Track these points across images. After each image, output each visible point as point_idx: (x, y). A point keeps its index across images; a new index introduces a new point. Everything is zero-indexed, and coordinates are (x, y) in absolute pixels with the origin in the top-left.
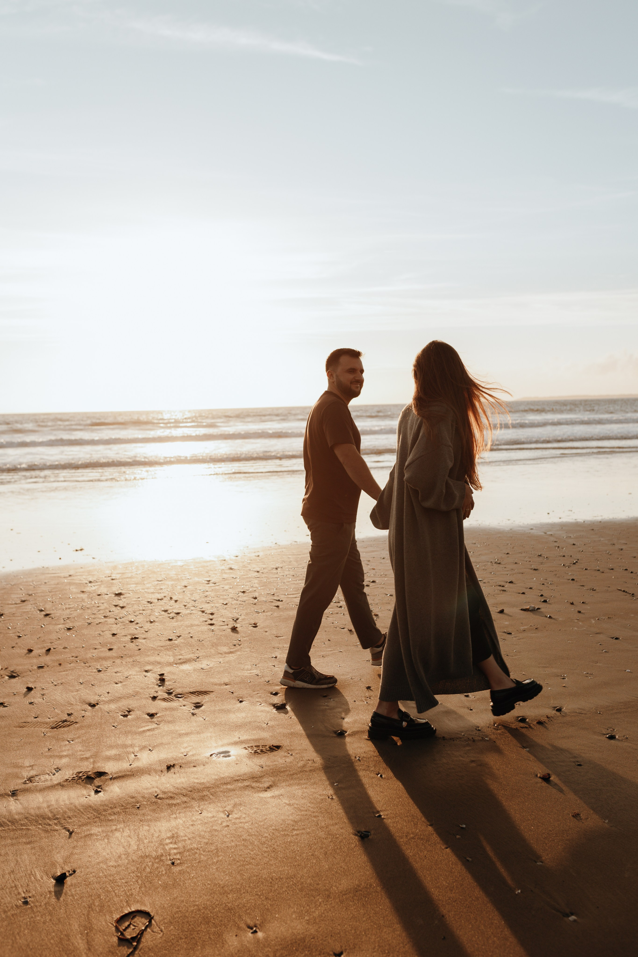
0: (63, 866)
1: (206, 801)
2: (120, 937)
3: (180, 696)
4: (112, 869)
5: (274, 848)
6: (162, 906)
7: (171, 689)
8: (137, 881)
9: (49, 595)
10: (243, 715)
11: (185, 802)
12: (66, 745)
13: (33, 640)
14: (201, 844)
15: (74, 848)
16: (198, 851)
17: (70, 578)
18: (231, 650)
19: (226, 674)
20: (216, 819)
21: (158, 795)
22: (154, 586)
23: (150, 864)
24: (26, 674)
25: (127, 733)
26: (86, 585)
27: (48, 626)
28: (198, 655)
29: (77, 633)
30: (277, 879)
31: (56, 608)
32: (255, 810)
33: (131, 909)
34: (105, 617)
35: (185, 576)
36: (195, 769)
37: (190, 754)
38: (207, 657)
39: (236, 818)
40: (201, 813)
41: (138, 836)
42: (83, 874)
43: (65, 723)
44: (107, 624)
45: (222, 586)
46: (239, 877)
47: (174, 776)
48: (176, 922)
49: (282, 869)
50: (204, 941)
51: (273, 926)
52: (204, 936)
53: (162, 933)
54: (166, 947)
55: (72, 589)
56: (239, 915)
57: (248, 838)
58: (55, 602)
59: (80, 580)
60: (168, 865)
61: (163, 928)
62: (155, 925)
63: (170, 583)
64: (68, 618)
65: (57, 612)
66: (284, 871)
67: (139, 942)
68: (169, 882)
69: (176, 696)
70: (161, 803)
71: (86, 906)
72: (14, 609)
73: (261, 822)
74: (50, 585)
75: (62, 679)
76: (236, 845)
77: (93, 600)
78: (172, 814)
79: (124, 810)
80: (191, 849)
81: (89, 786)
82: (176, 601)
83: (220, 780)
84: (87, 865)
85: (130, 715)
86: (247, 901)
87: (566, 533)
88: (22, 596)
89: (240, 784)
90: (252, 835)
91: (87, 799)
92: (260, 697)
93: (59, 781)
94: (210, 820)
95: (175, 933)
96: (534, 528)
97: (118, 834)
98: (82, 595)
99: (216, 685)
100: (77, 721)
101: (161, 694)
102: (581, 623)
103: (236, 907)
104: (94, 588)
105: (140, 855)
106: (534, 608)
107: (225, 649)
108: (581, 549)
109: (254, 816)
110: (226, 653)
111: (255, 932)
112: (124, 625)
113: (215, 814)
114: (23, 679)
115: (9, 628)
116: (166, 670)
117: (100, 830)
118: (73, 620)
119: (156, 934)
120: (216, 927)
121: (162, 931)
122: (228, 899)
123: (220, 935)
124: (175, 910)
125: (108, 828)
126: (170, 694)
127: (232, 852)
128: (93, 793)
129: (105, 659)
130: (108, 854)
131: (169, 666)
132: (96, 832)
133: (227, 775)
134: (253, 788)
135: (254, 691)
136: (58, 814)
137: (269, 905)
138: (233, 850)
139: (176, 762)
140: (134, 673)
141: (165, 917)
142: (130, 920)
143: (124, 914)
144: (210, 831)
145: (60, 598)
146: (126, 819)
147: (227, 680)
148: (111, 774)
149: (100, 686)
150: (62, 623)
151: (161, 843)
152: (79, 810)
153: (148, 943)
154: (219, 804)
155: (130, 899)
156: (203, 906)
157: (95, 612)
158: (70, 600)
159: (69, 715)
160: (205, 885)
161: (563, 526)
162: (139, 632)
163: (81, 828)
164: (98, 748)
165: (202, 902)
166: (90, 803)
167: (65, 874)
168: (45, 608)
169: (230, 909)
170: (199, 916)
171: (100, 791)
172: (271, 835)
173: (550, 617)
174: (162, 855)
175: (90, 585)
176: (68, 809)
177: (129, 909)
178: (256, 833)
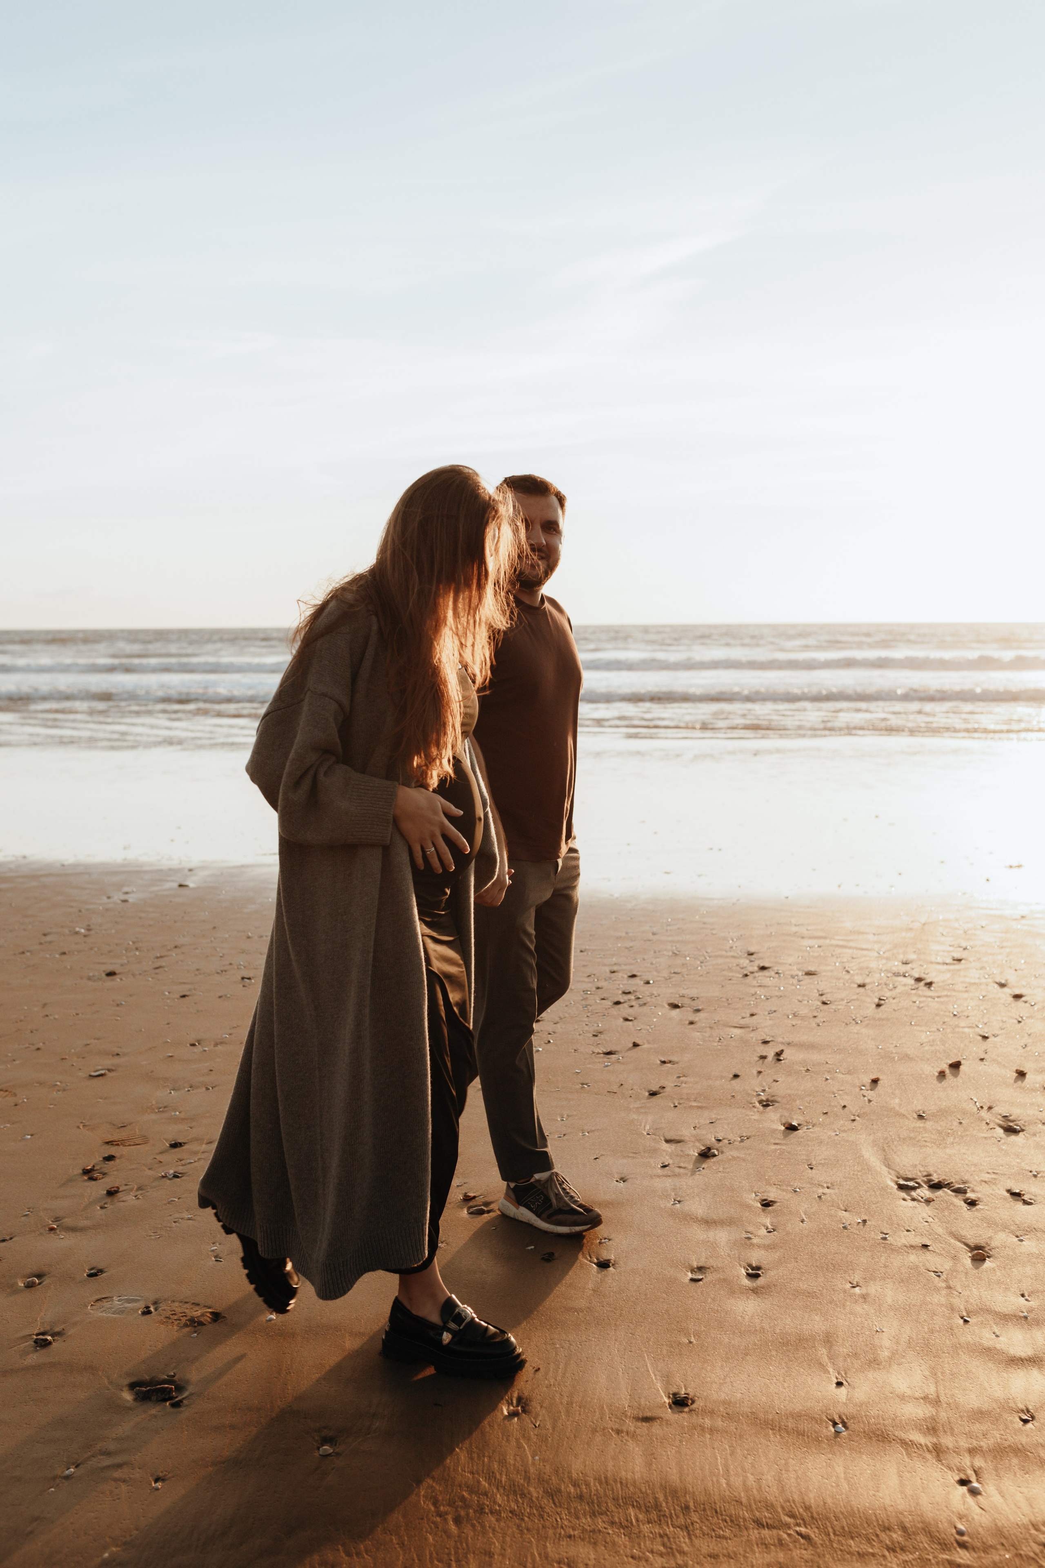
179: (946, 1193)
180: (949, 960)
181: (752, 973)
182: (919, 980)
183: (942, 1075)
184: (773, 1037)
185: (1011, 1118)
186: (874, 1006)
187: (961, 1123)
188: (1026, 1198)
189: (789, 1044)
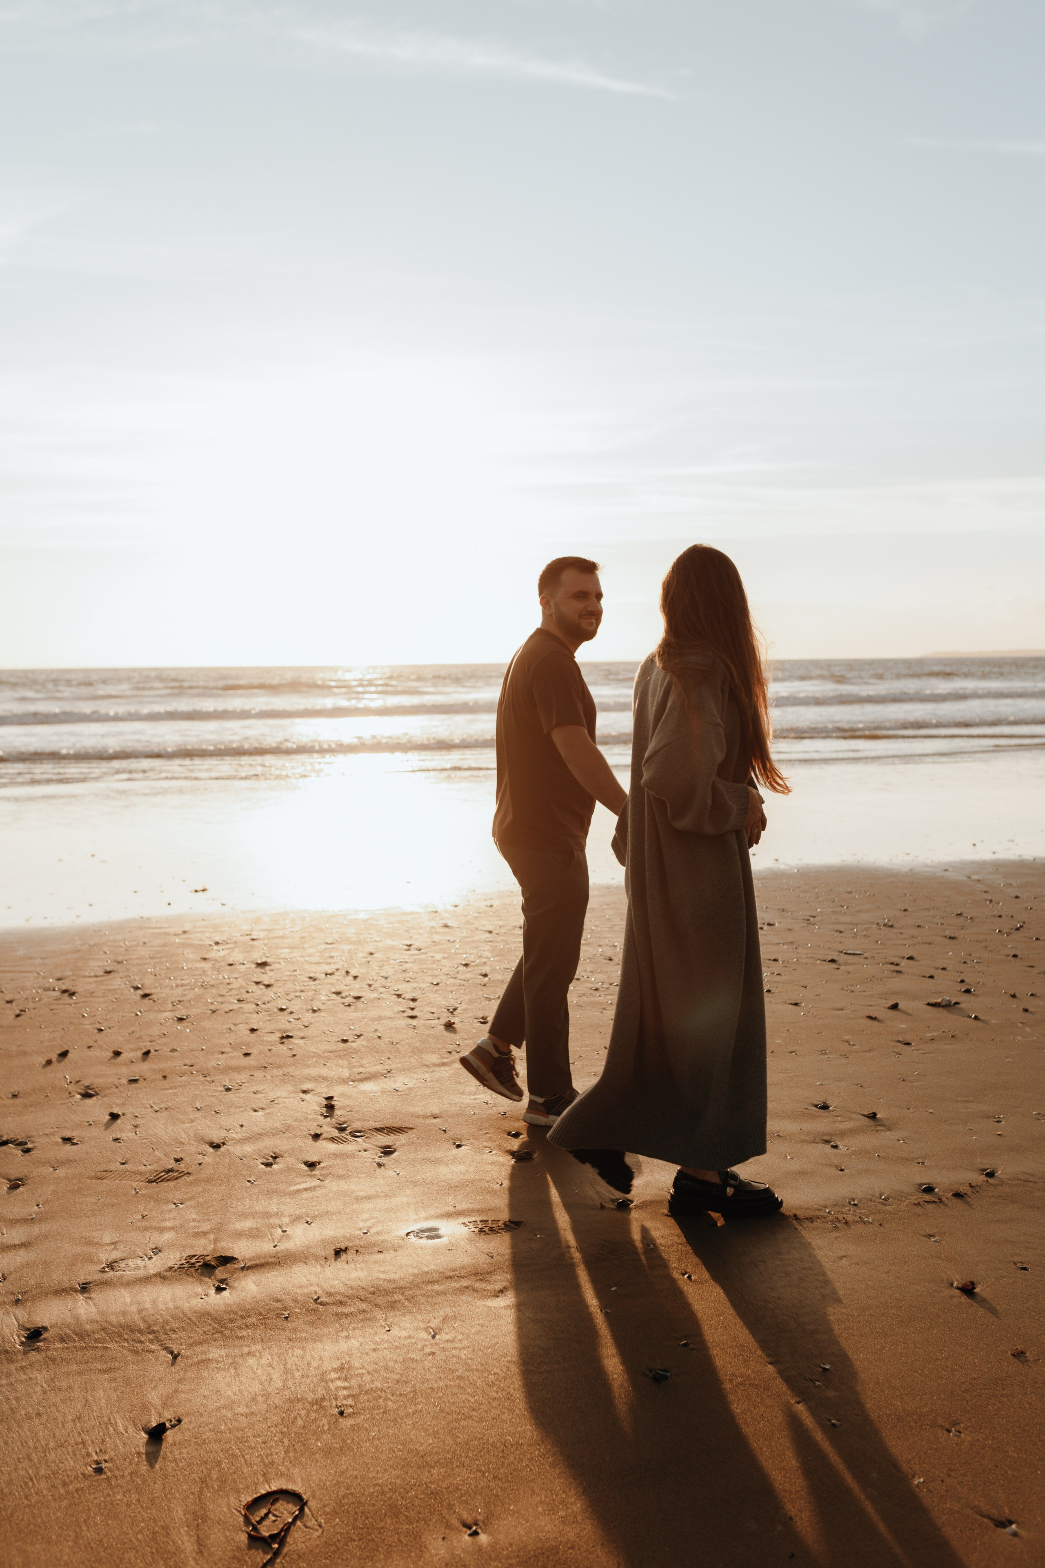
0: (161, 1411)
1: (398, 1310)
2: (252, 1533)
3: (359, 1134)
4: (241, 1419)
5: (509, 1393)
6: (322, 1484)
7: (345, 1122)
8: (281, 1441)
9: (149, 964)
10: (462, 1168)
11: (364, 1311)
12: (170, 1210)
13: (122, 1036)
14: (387, 1382)
15: (180, 1381)
16: (383, 1394)
17: (184, 936)
18: (445, 1060)
19: (436, 1101)
20: (413, 1341)
21: (318, 1298)
22: (320, 952)
23: (303, 1412)
24: (109, 1092)
25: (270, 1193)
26: (210, 948)
27: (147, 1013)
28: (389, 1068)
29: (193, 1026)
30: (512, 1445)
31: (161, 985)
32: (478, 1327)
33: (270, 1488)
34: (239, 1001)
35: (371, 936)
36: (381, 1256)
37: (373, 1231)
38: (403, 1070)
39: (447, 1341)
40: (389, 1330)
41: (285, 1365)
42: (193, 1425)
43: (171, 1173)
44: (243, 1013)
45: (431, 954)
46: (449, 1440)
47: (346, 1267)
48: (343, 1512)
49: (522, 1429)
50: (390, 1546)
51: (505, 1525)
52: (391, 1536)
53: (320, 1530)
54: (327, 1553)
55: (188, 953)
56: (449, 1504)
57: (467, 1374)
58: (160, 975)
59: (201, 940)
60: (333, 1415)
61: (323, 1521)
62: (310, 1516)
63: (346, 947)
64: (179, 1001)
65: (163, 991)
66: (524, 1431)
67: (282, 1543)
68: (335, 1445)
69: (352, 1134)
70: (324, 1311)
71: (197, 1479)
72: (94, 985)
73: (488, 1348)
74: (152, 947)
75: (167, 1101)
76: (447, 1386)
77: (220, 973)
78: (342, 1330)
79: (263, 1322)
80: (372, 1390)
81: (207, 1279)
82: (355, 977)
83: (421, 1275)
84: (201, 1411)
85: (277, 1163)
86: (463, 1481)
87: (1005, 877)
88: (106, 963)
89: (454, 1284)
90: (472, 1370)
91: (202, 1301)
92: (490, 1139)
93: (159, 1270)
94: (403, 1342)
95: (342, 1531)
96: (950, 869)
97: (251, 1361)
98: (203, 965)
99: (418, 1117)
100: (190, 1171)
101: (329, 1130)
102: (1028, 1029)
103: (444, 1490)
104: (222, 953)
105: (287, 1397)
106: (950, 1001)
107: (434, 1058)
108: (1029, 906)
109: (476, 1337)
110: (435, 1065)
111: (475, 1533)
112: (270, 1015)
113: (411, 1333)
114: (105, 1099)
115: (84, 1016)
116: (335, 1091)
117: (223, 1353)
118: (187, 1004)
119: (311, 1531)
120: (411, 1523)
121: (320, 1526)
122: (432, 1475)
123: (416, 1536)
124: (343, 1491)
125: (237, 1351)
126: (342, 1130)
127: (440, 1398)
128: (212, 1291)
129: (238, 1069)
130: (235, 1394)
131: (340, 1083)
132: (217, 1355)
133: (433, 1267)
134: (475, 1290)
135: (481, 1130)
136: (155, 1325)
137: (499, 1489)
138: (440, 1394)
139: (350, 1245)
140: (282, 1092)
141: (326, 1502)
142: (269, 1506)
143: (259, 1495)
144: (404, 1361)
145: (168, 968)
146: (266, 1336)
147: (435, 1110)
148: (243, 1261)
149: (229, 1115)
150: (170, 1009)
151: (323, 1378)
152: (189, 1319)
153: (296, 1546)
154: (419, 1317)
155: (270, 1470)
156: (389, 1486)
157: (224, 992)
158: (183, 972)
159: (177, 1160)
160: (394, 1451)
161: (999, 867)
162: (293, 1028)
163: (192, 1348)
164: (223, 1216)
165: (387, 1479)
166: (208, 1307)
167: (164, 1424)
168: (142, 985)
169: (434, 1494)
170: (382, 1503)
171: (225, 1289)
172: (504, 1370)
173: (976, 1018)
174: (323, 1399)
175: (216, 947)
176: (172, 1317)
177: (267, 1486)
178: (480, 1367)
180: (101, 973)
182: (64, 991)
183: (49, 1062)
185: (92, 1086)
186: (13, 1017)
187: (47, 1096)
188: (74, 1140)
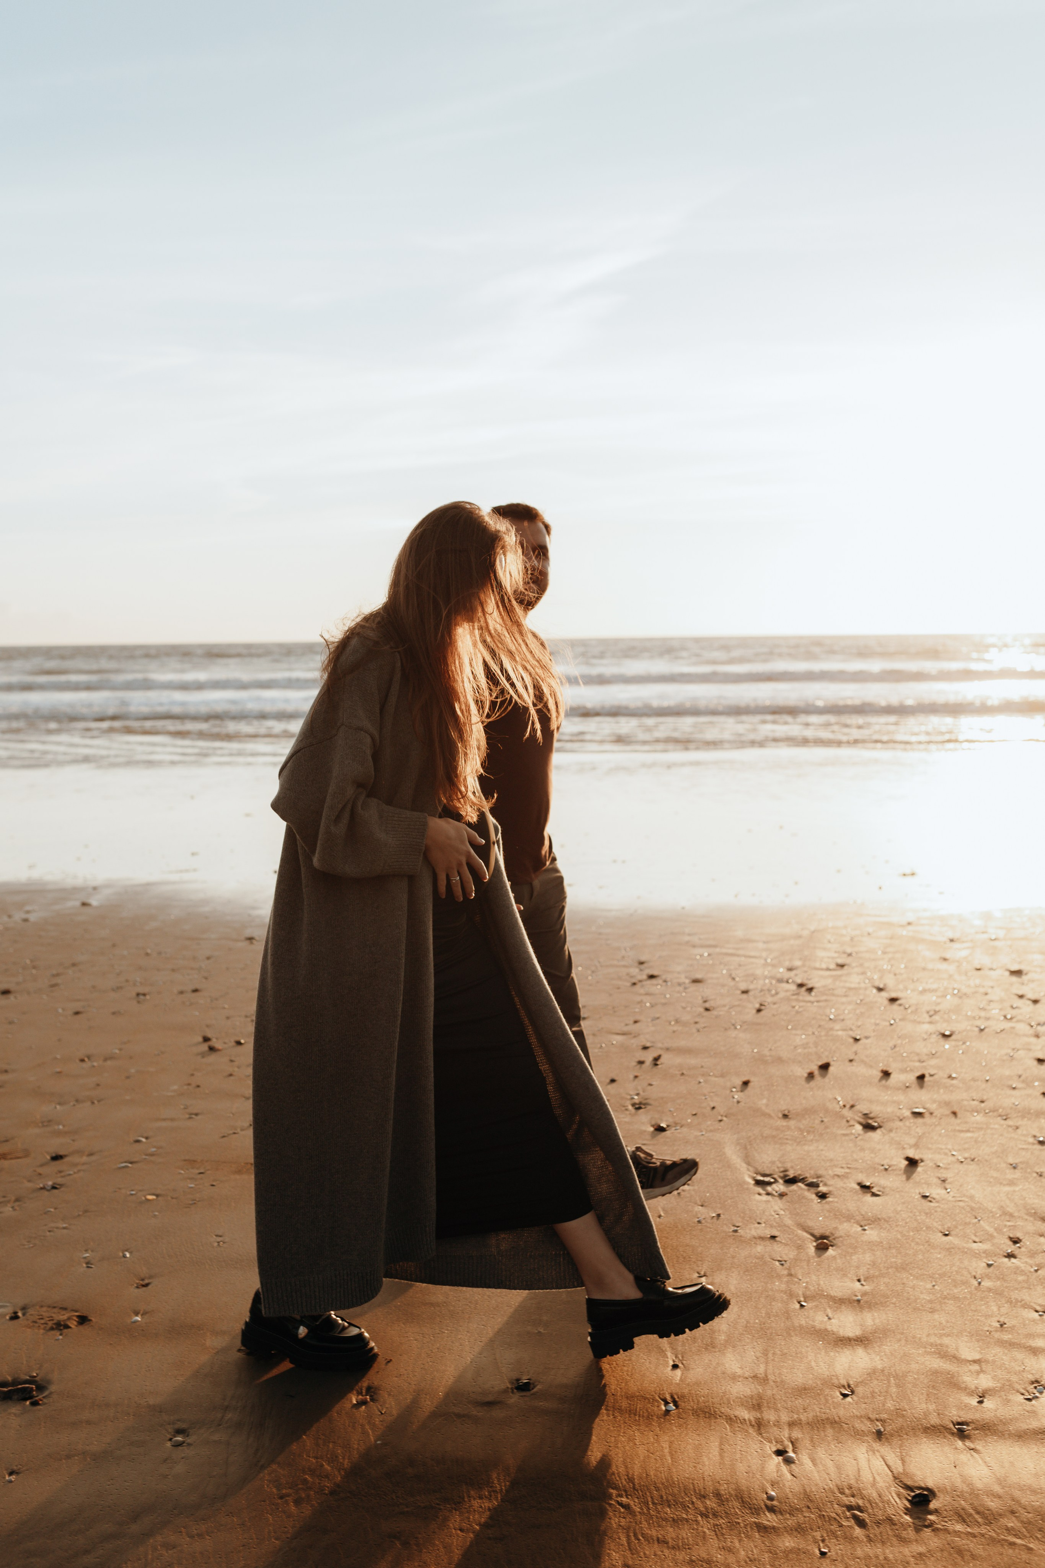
17: (910, 928)
72: (831, 980)
88: (835, 955)
115: (832, 1019)
168: (885, 986)
179: (799, 1187)
180: (833, 966)
181: (640, 981)
182: (801, 985)
183: (811, 1076)
184: (653, 1042)
185: (871, 1115)
186: (754, 1011)
187: (822, 1121)
188: (874, 1190)
189: (668, 1049)
